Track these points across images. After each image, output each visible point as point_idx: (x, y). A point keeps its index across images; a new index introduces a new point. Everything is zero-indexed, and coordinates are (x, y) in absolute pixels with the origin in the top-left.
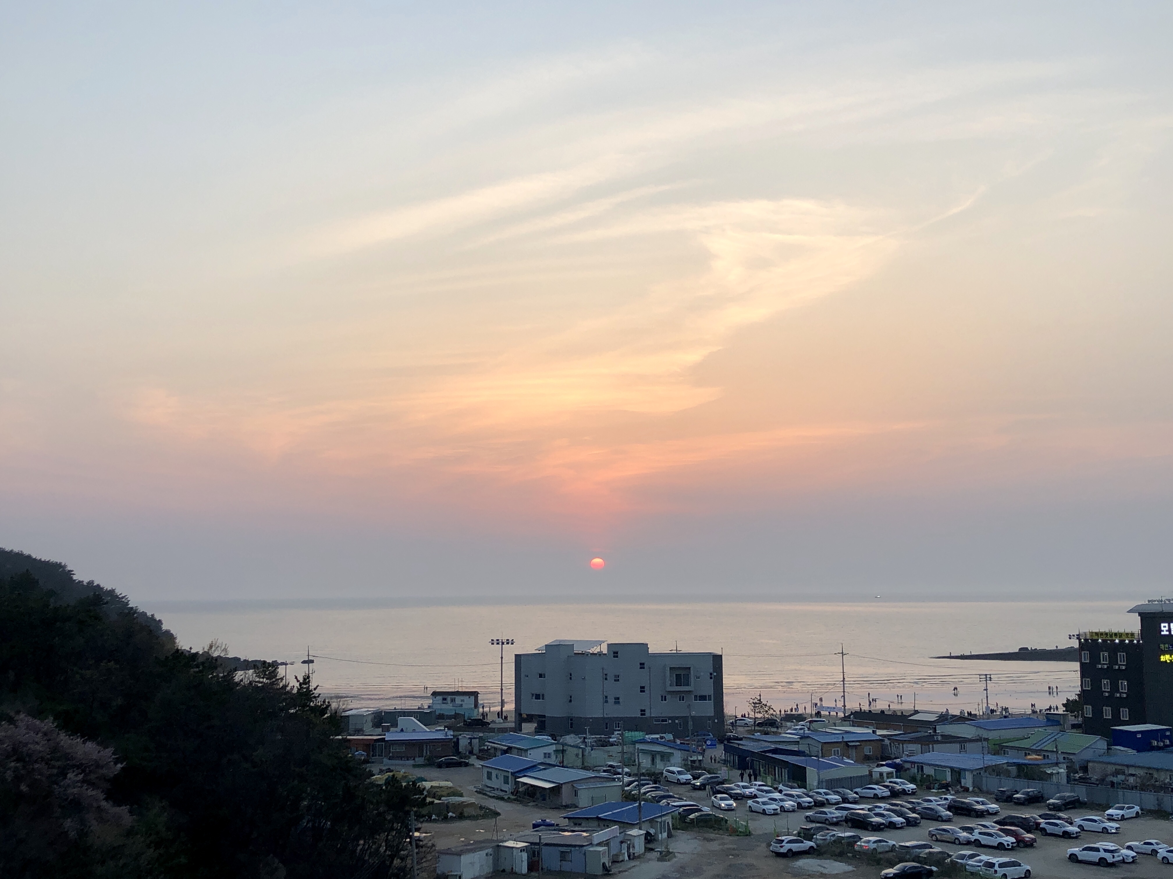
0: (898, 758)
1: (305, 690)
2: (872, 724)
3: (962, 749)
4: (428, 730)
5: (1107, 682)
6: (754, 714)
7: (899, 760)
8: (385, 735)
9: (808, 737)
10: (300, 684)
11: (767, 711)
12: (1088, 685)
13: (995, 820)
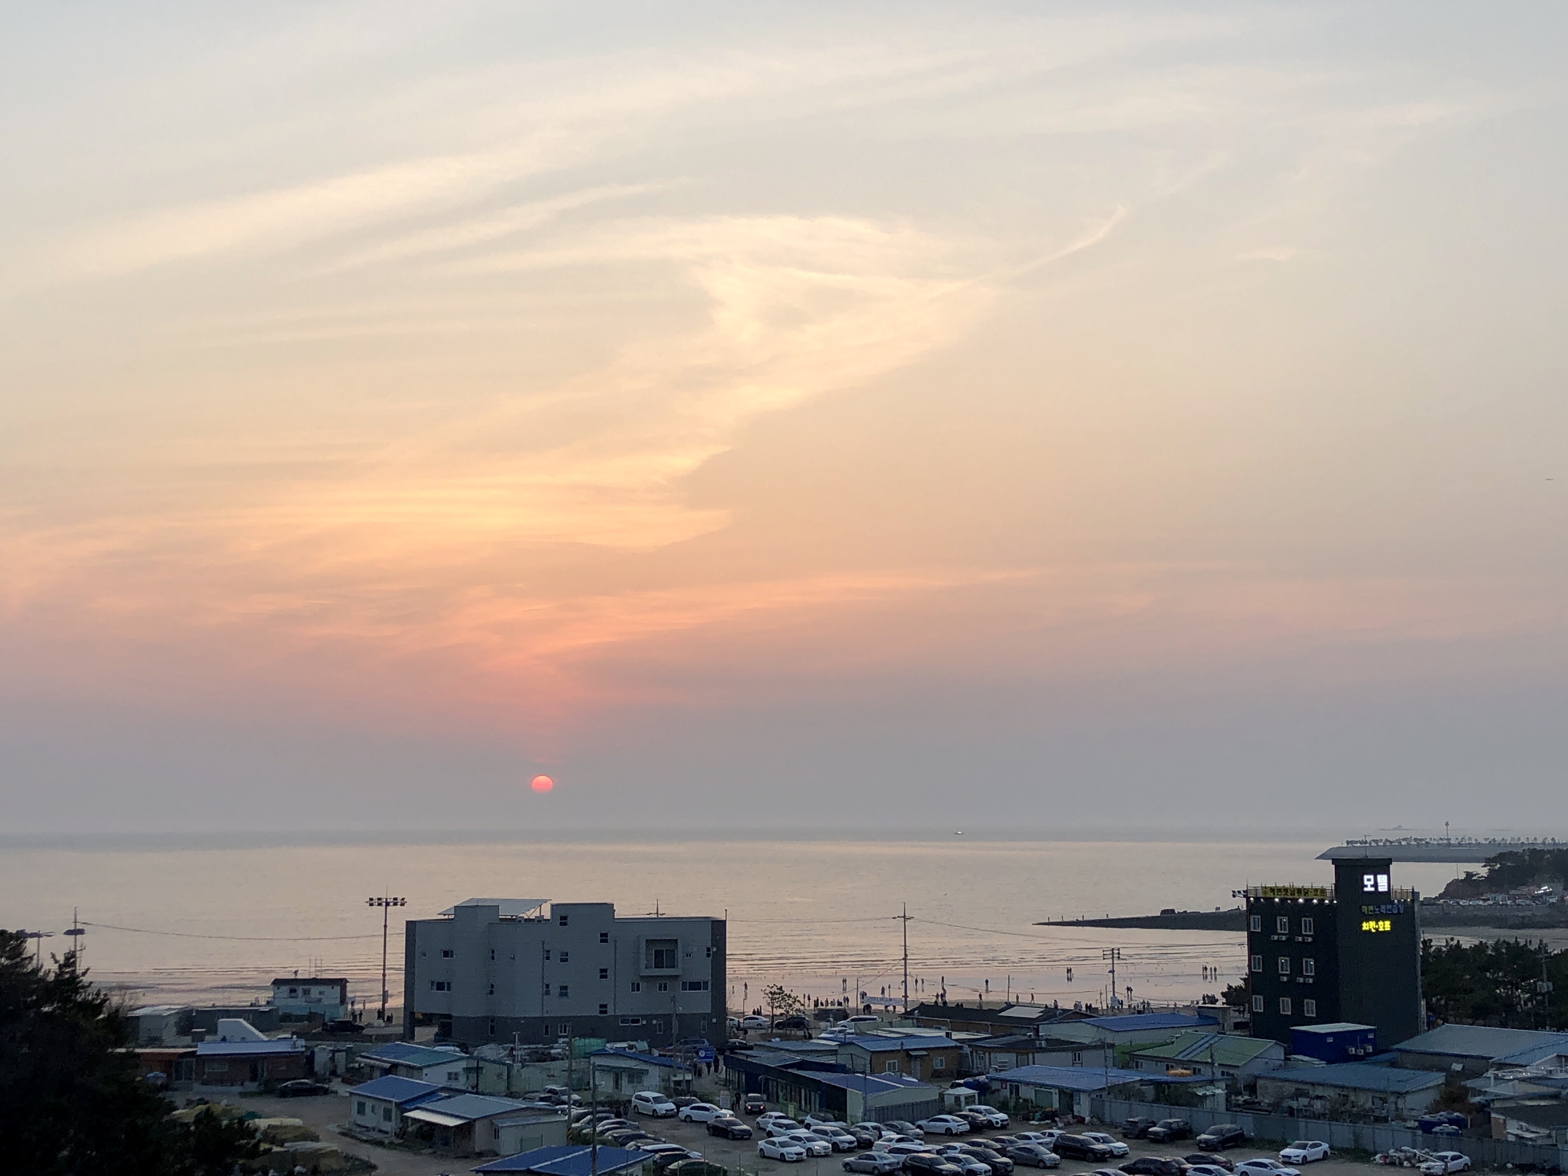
0: (983, 1074)
1: (67, 976)
2: (945, 1024)
3: (1076, 1060)
4: (266, 1039)
5: (1286, 961)
6: (771, 1010)
7: (984, 1077)
8: (196, 1046)
9: (852, 1044)
10: (60, 967)
11: (791, 1005)
12: (1259, 965)
13: (1121, 1165)
